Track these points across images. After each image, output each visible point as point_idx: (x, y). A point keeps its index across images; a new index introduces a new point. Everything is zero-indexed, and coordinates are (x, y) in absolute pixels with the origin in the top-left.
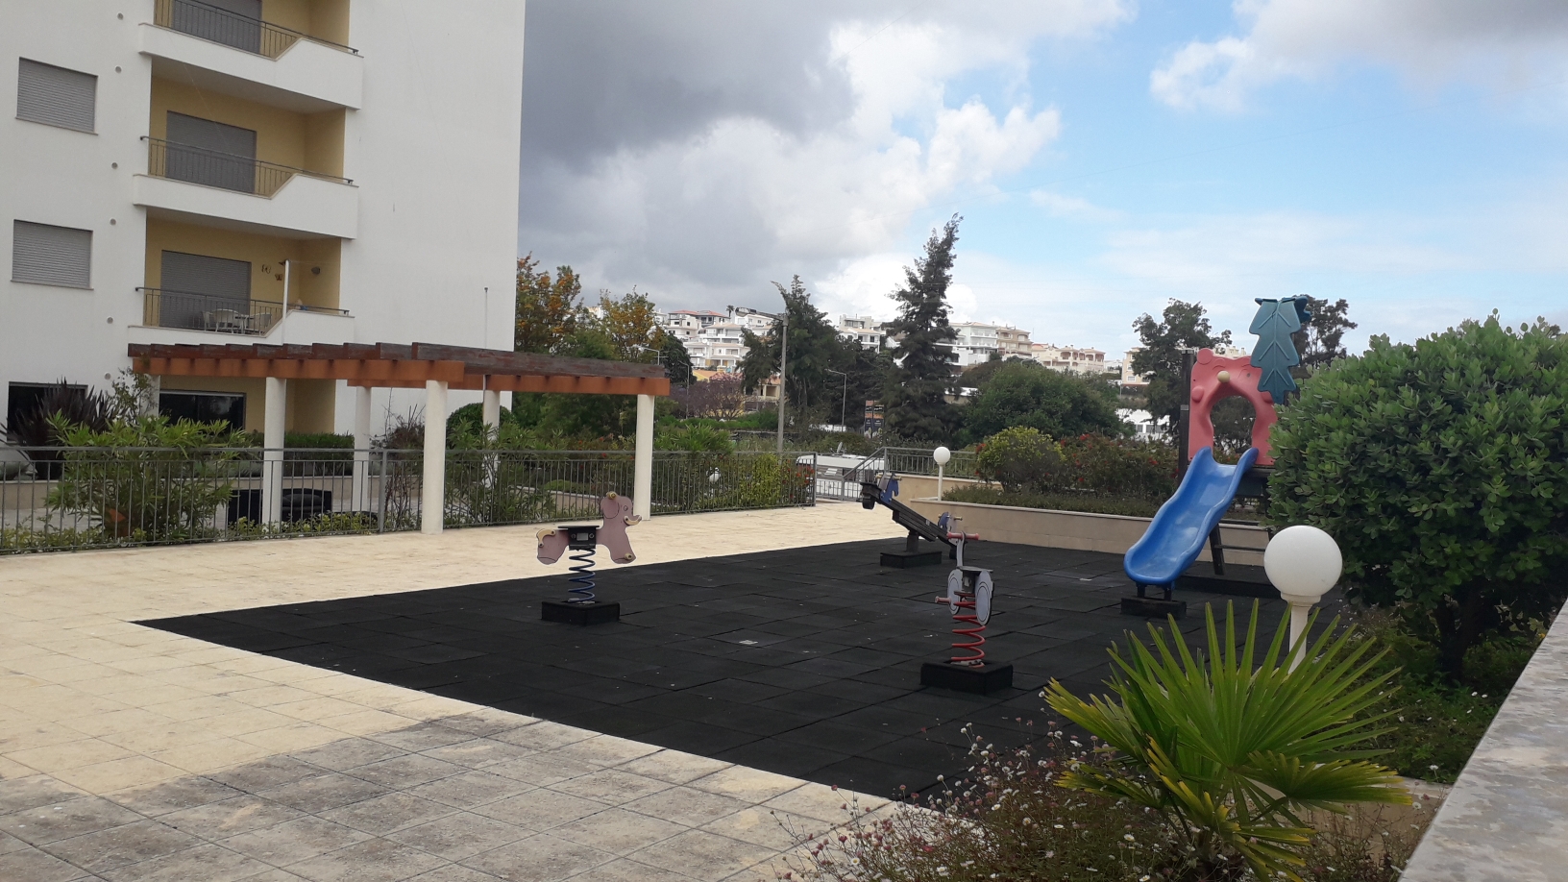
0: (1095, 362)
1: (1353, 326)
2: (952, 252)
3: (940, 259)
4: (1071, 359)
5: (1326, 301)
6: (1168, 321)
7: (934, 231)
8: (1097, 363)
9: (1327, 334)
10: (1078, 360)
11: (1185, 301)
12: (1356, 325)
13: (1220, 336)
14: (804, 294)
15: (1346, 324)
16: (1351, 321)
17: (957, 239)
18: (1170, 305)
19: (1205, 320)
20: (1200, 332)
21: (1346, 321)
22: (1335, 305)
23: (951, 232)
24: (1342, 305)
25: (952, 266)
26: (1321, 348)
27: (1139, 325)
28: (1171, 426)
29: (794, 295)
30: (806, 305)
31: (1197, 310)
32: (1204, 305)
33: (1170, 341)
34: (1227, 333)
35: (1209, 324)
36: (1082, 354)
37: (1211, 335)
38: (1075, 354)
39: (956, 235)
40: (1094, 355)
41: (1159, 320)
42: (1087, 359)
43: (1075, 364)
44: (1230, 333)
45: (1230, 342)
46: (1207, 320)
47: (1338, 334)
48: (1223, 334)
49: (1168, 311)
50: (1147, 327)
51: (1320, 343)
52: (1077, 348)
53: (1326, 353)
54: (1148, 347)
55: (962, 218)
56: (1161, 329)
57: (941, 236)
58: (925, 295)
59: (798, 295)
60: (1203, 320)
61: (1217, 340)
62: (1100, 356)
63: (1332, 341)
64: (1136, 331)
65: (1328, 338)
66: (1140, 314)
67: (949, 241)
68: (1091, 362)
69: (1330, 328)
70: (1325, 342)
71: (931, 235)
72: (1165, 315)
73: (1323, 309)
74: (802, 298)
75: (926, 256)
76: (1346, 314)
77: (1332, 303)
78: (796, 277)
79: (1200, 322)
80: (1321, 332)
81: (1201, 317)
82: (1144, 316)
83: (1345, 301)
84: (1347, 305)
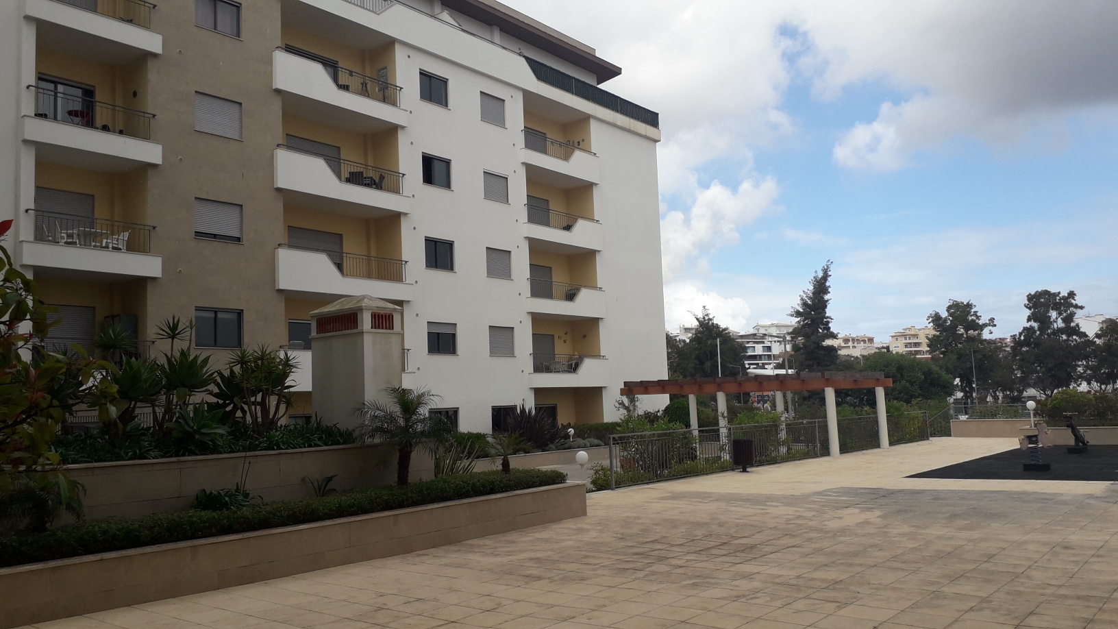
0: (868, 344)
1: (1082, 308)
2: (827, 284)
3: (821, 287)
4: (850, 344)
5: (1059, 293)
6: (951, 315)
7: (816, 272)
8: (870, 345)
9: (1065, 315)
10: (856, 344)
11: (959, 300)
12: (1084, 307)
13: (988, 322)
14: (711, 317)
15: (1076, 307)
16: (1080, 305)
17: (830, 276)
18: (949, 304)
19: (976, 312)
20: (973, 320)
21: (1076, 305)
22: (1066, 295)
23: (826, 272)
24: (1072, 294)
25: (829, 293)
26: (1060, 324)
27: (931, 319)
28: (961, 385)
29: (704, 318)
30: (713, 323)
31: (969, 306)
32: (973, 302)
33: (953, 327)
34: (992, 320)
35: (978, 314)
36: (858, 340)
37: (981, 322)
38: (853, 340)
39: (830, 273)
40: (867, 339)
41: (944, 314)
42: (862, 343)
43: (854, 347)
44: (994, 319)
45: (995, 325)
46: (977, 312)
47: (1073, 314)
48: (989, 320)
49: (949, 308)
50: (936, 319)
51: (1060, 320)
52: (854, 335)
53: (1065, 327)
54: (938, 333)
55: (832, 262)
56: (945, 320)
57: (820, 275)
58: (813, 313)
59: (706, 318)
60: (974, 312)
61: (985, 325)
62: (871, 340)
63: (1069, 319)
64: (929, 323)
65: (1066, 317)
66: (931, 312)
67: (826, 277)
68: (865, 345)
69: (1066, 311)
70: (1064, 320)
71: (814, 275)
72: (948, 311)
73: (1058, 298)
74: (710, 319)
75: (811, 288)
76: (1075, 300)
77: (1064, 293)
78: (704, 307)
79: (972, 313)
80: (1060, 314)
81: (973, 310)
82: (934, 313)
83: (1073, 292)
84: (1075, 294)
